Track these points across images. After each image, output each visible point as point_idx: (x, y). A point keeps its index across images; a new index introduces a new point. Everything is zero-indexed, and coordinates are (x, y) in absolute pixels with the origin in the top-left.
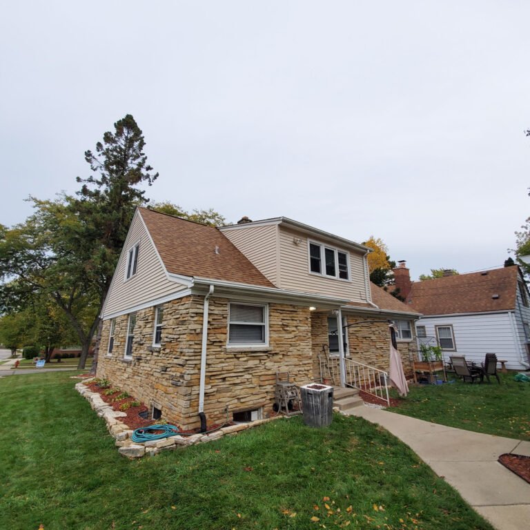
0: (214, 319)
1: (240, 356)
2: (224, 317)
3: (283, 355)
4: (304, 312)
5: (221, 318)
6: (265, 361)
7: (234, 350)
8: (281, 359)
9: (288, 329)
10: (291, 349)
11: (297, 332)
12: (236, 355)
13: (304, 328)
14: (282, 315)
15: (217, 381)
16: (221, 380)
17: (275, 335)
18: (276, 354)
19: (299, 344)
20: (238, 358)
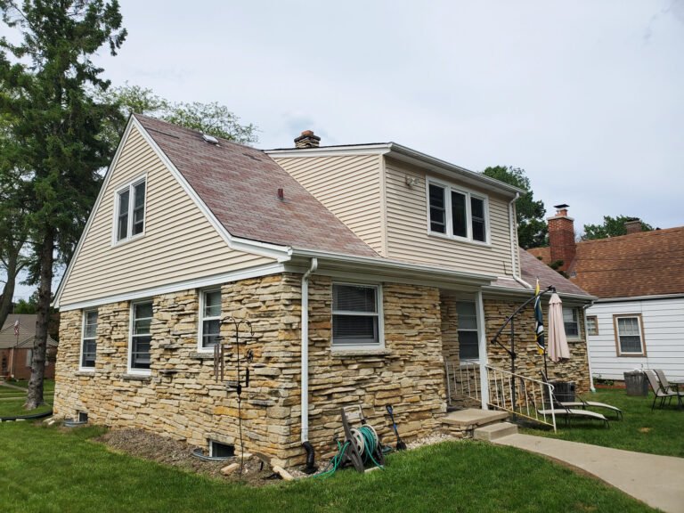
0: (313, 308)
1: (349, 362)
2: (327, 305)
3: (405, 361)
4: (431, 295)
5: (323, 306)
6: (381, 370)
7: (341, 354)
8: (401, 367)
9: (409, 321)
10: (415, 352)
11: (422, 327)
12: (344, 361)
13: (431, 320)
14: (401, 301)
15: (321, 399)
16: (326, 398)
17: (393, 332)
18: (396, 359)
19: (426, 346)
20: (346, 366)
